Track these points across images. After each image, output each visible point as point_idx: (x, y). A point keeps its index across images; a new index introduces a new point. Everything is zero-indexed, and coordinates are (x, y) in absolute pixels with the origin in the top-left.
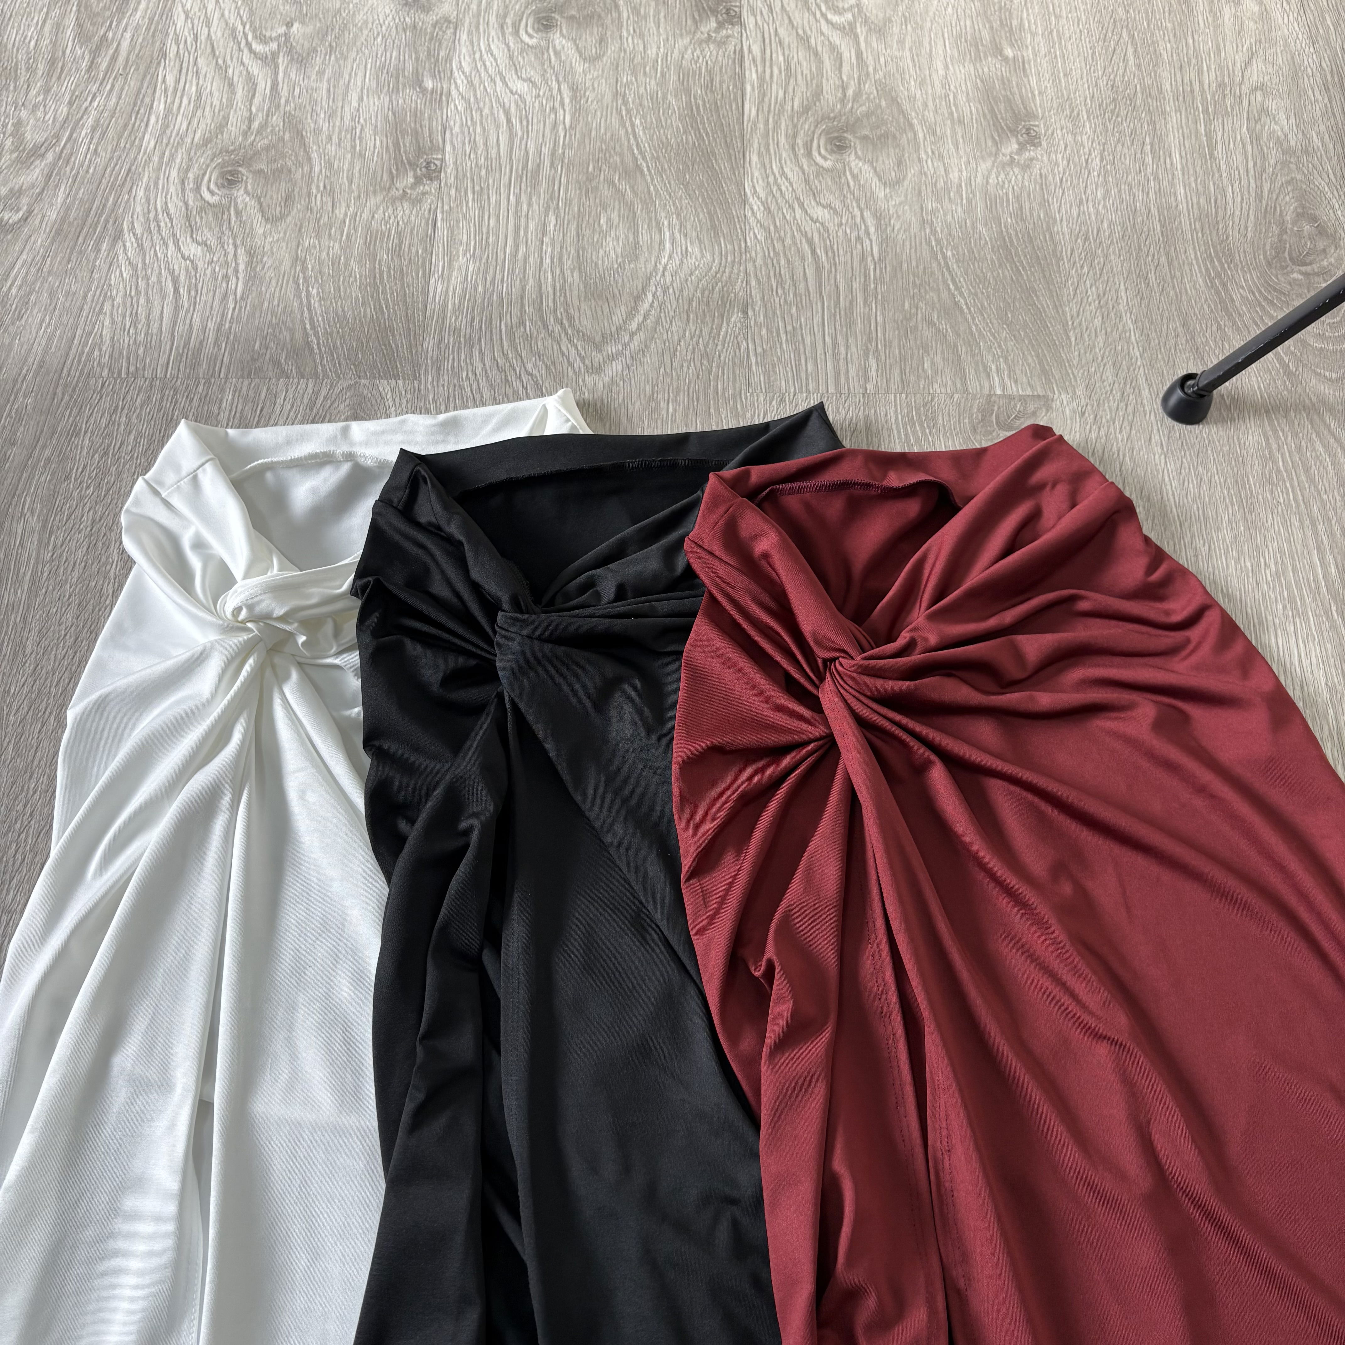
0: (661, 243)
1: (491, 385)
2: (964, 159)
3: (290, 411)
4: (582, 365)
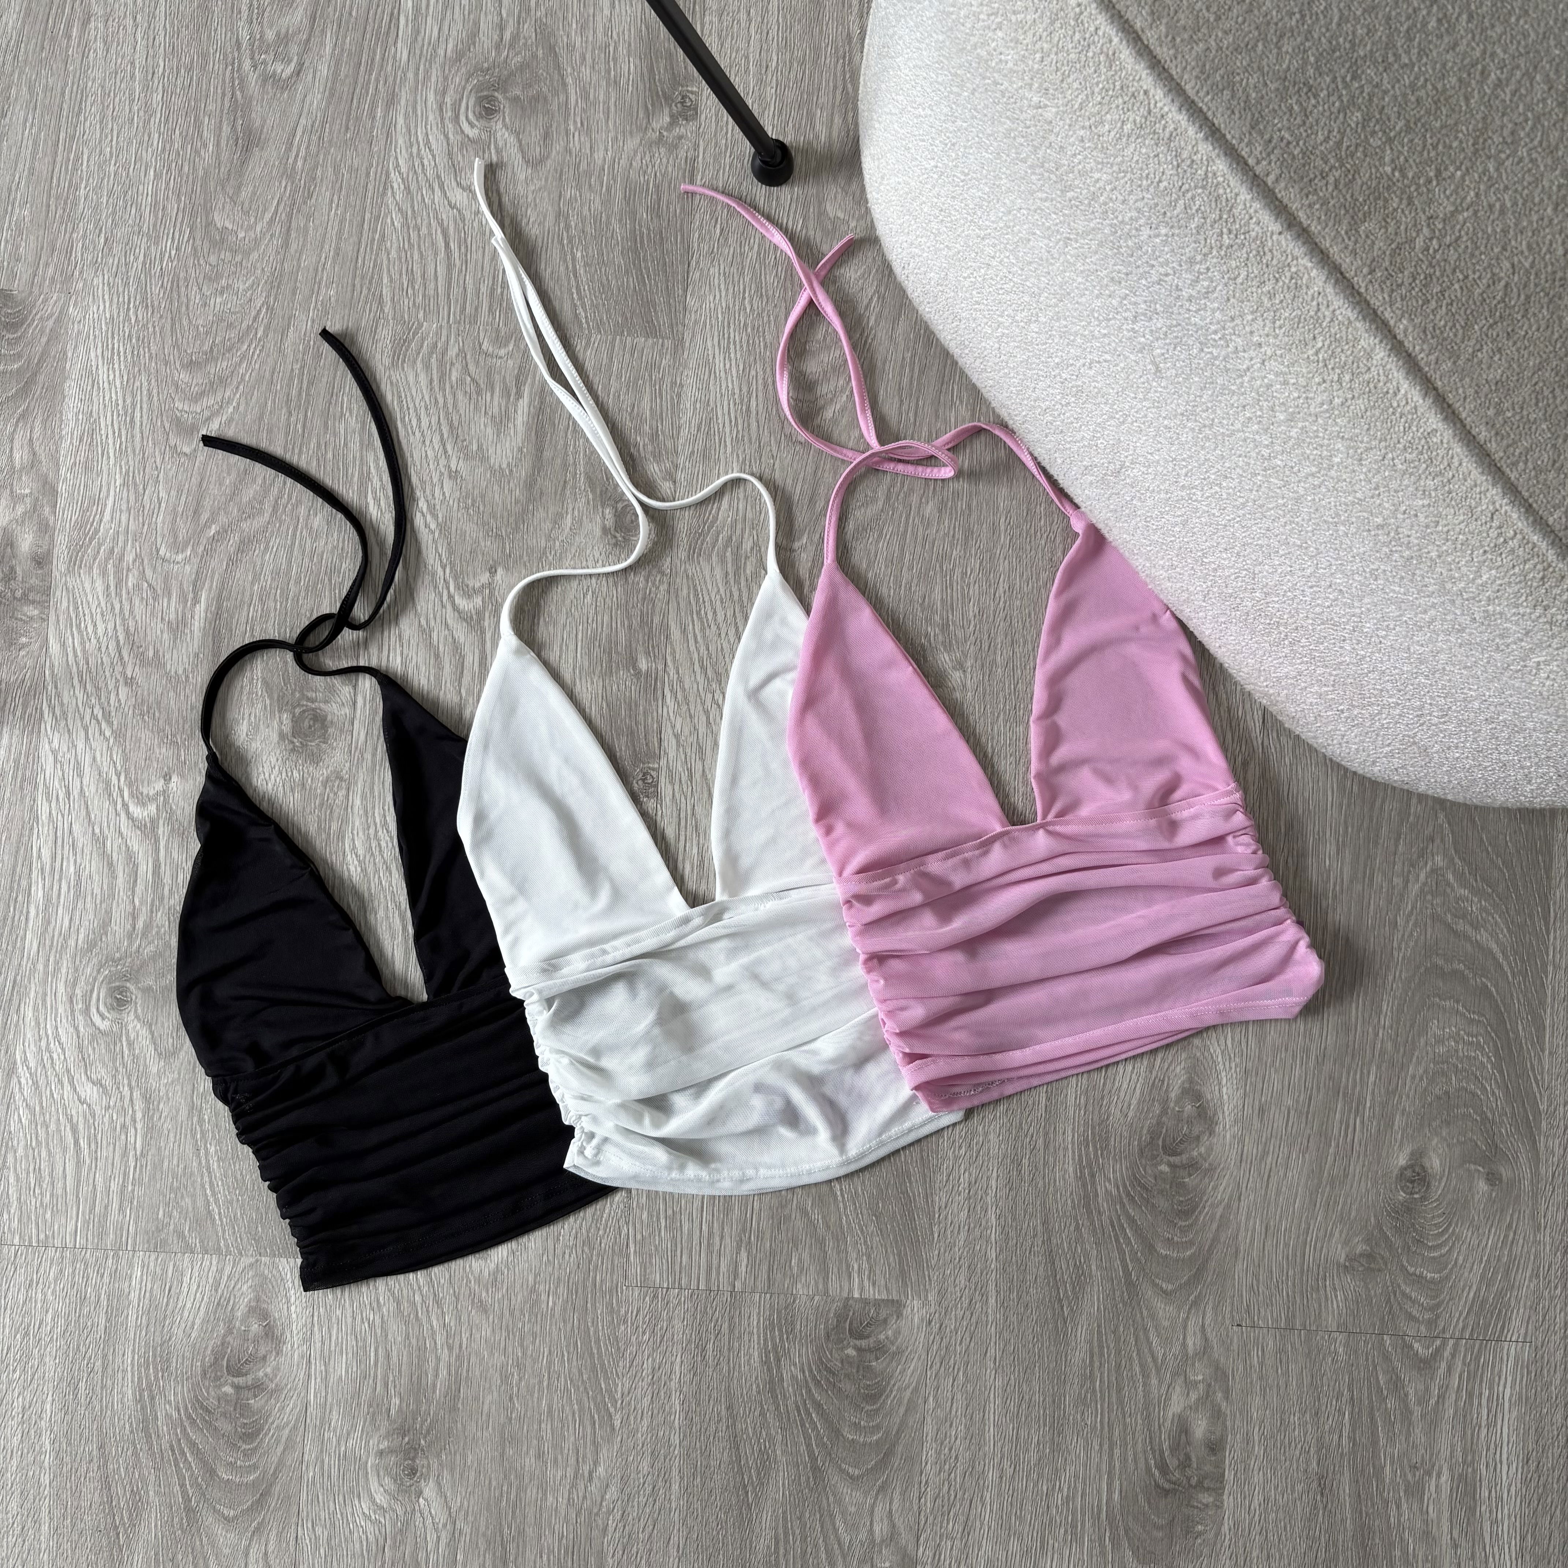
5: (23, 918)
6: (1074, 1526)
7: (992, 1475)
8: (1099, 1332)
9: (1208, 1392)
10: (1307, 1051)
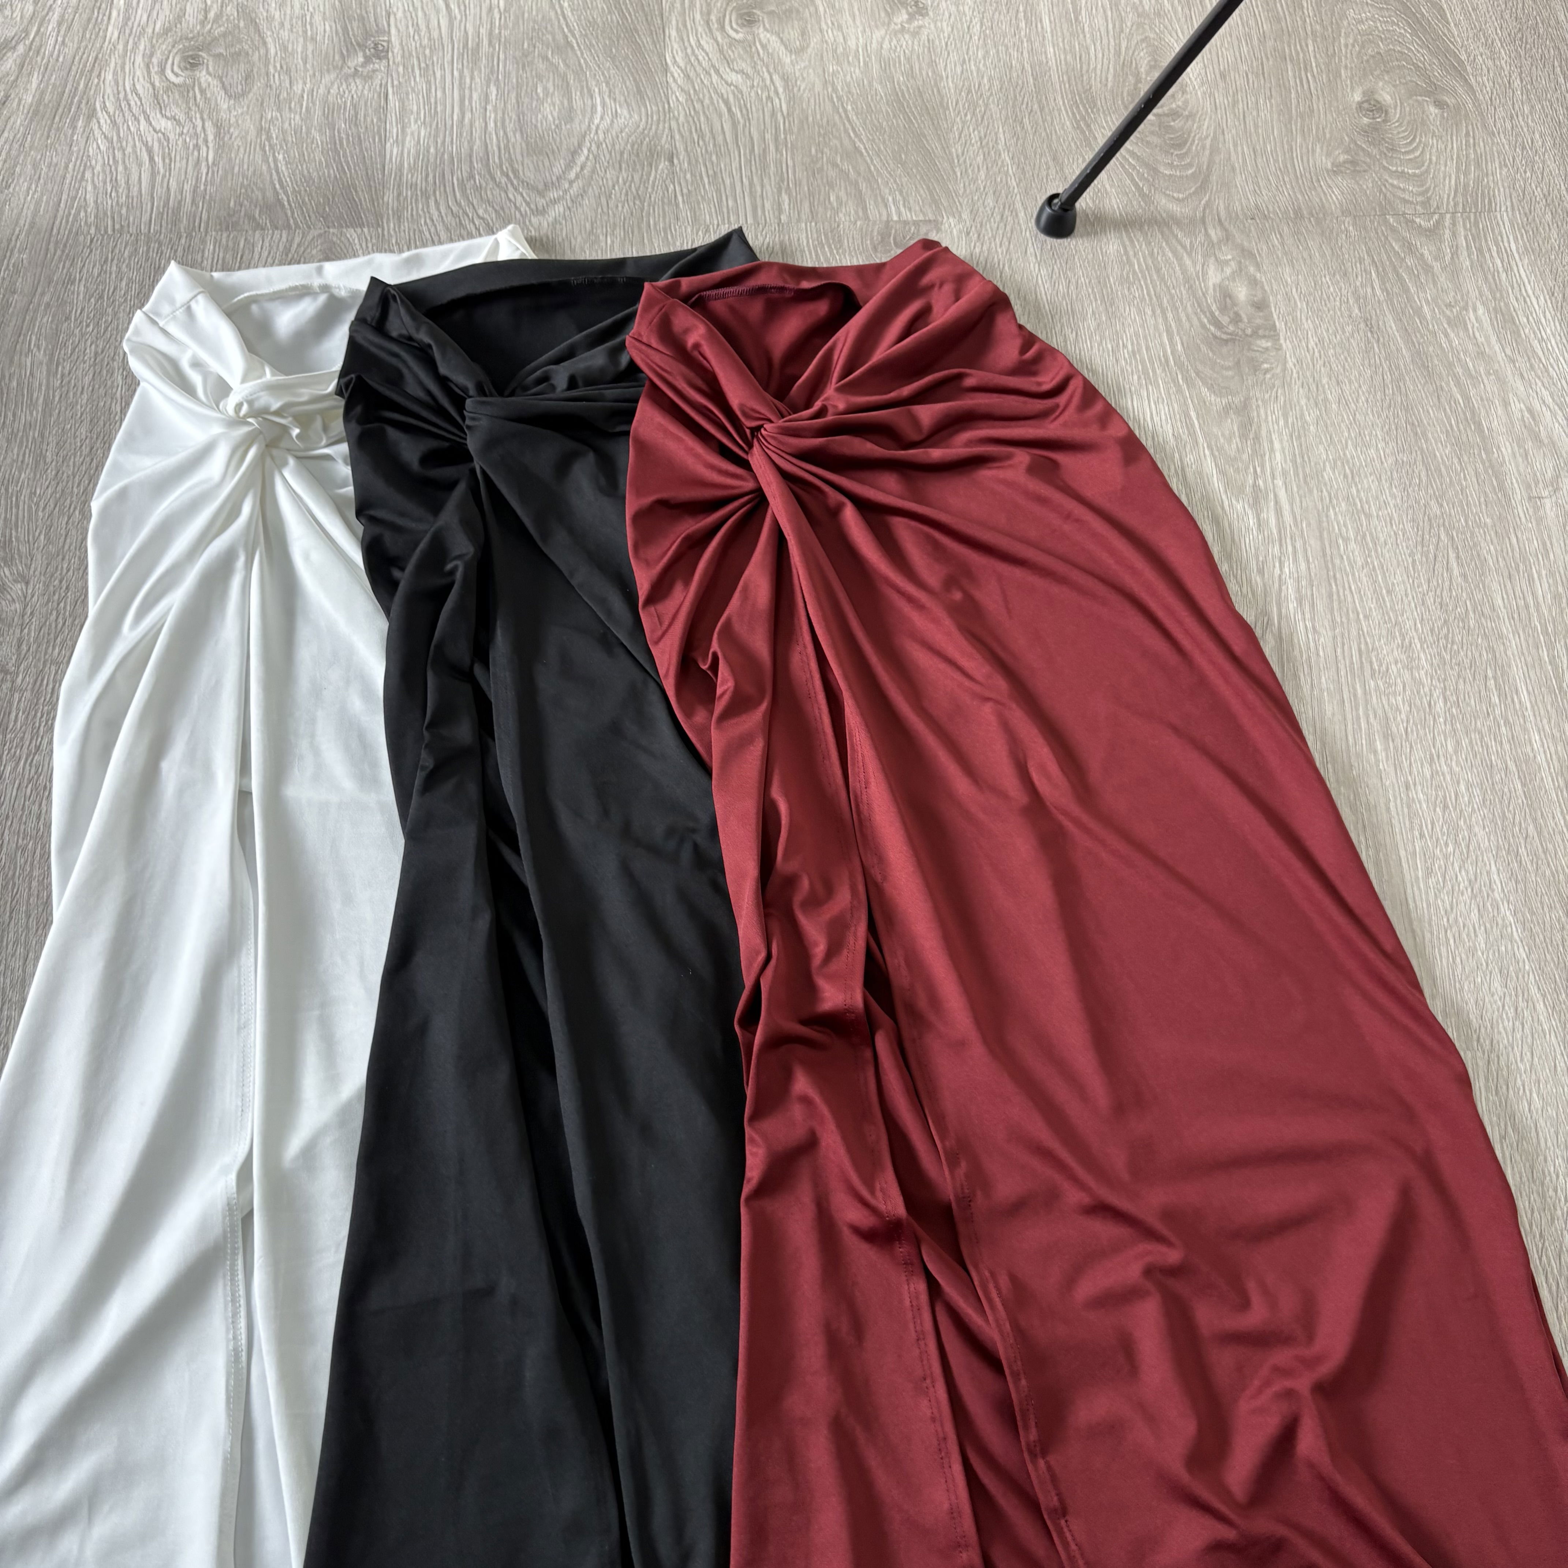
0: (594, 107)
1: (448, 229)
2: (860, 29)
3: (267, 258)
4: (527, 209)
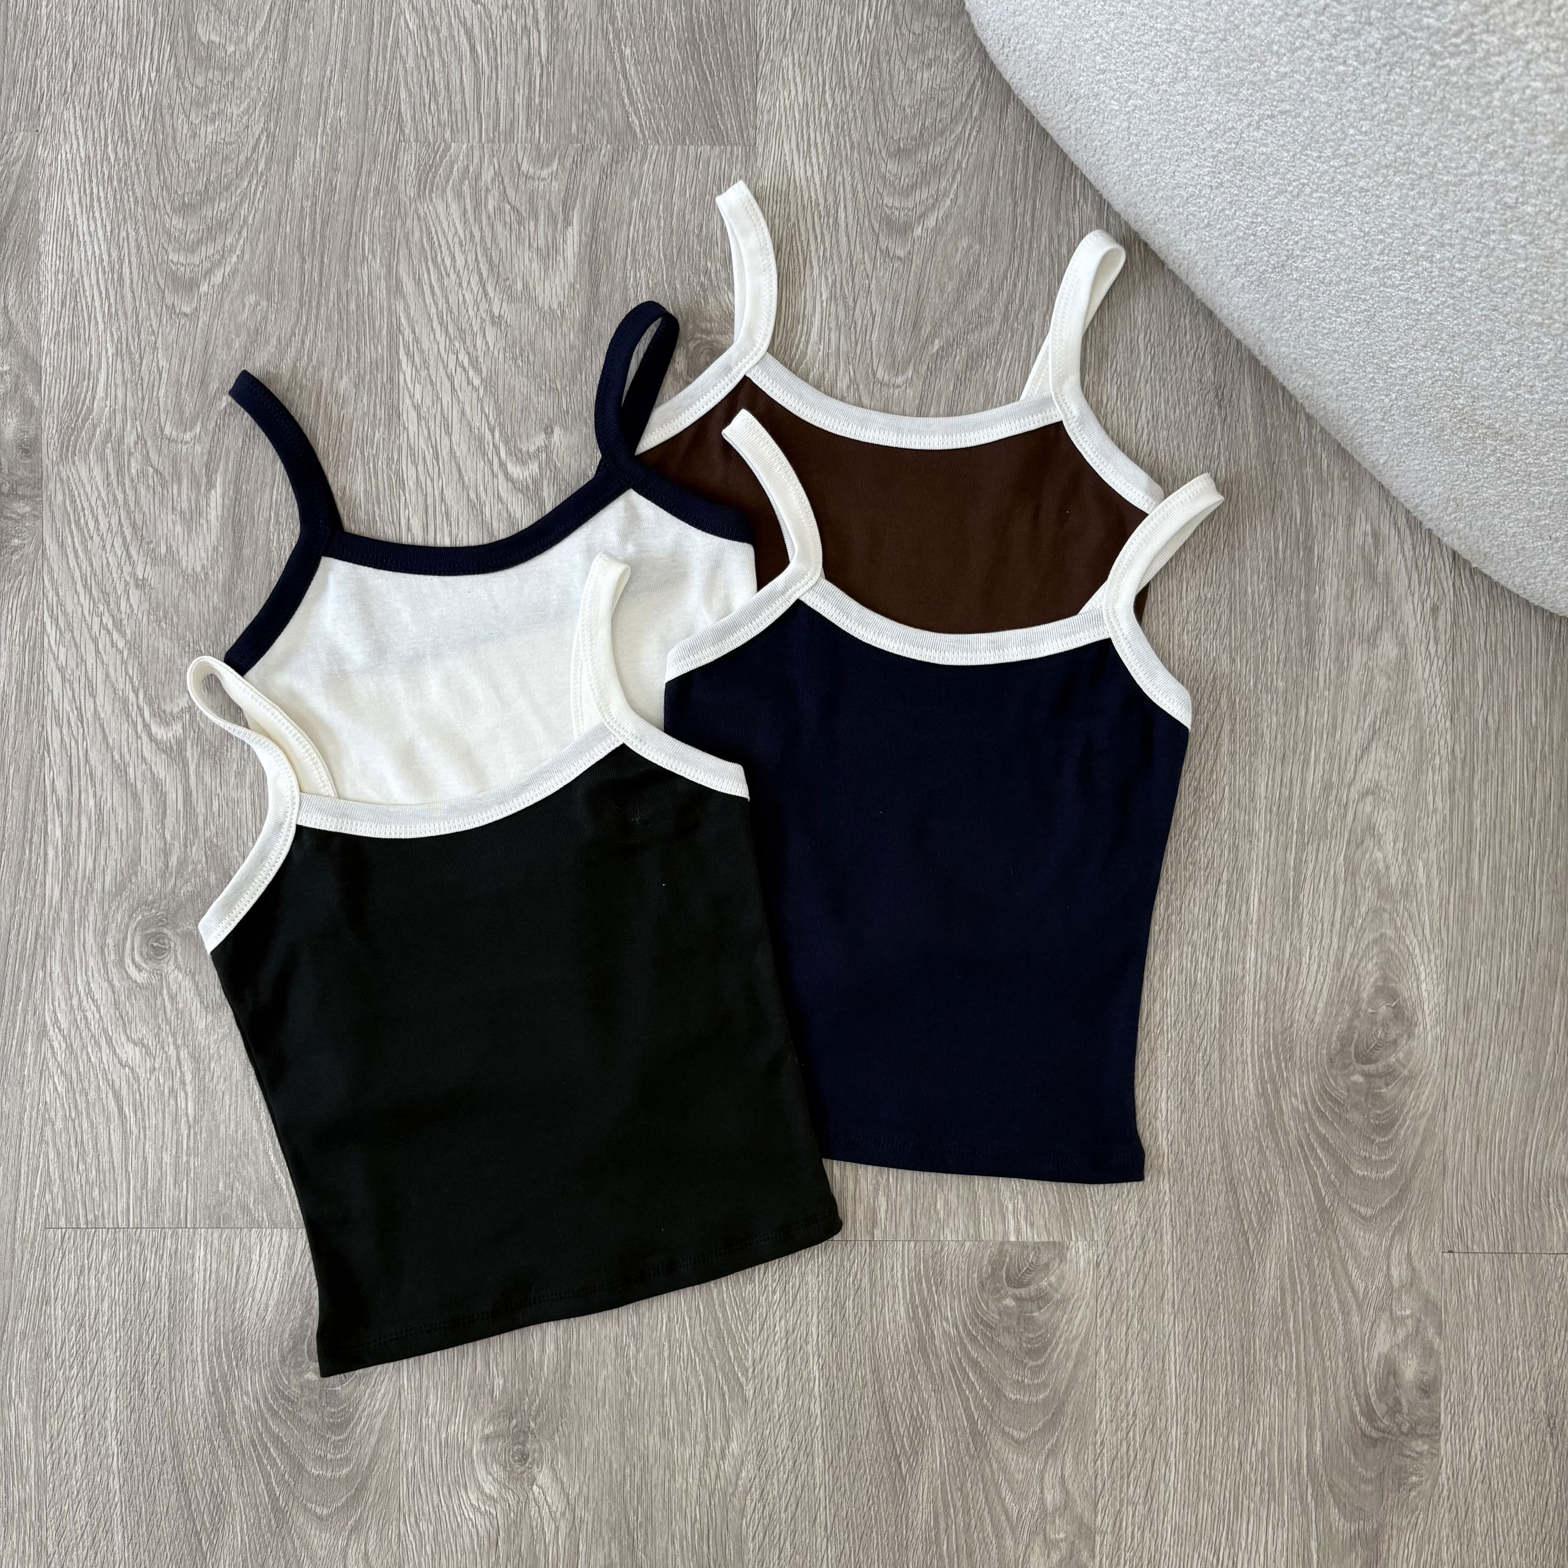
5: (41, 861)
6: (1271, 1484)
7: (1175, 1433)
8: (1291, 1266)
9: (1418, 1328)
10: (1517, 937)
